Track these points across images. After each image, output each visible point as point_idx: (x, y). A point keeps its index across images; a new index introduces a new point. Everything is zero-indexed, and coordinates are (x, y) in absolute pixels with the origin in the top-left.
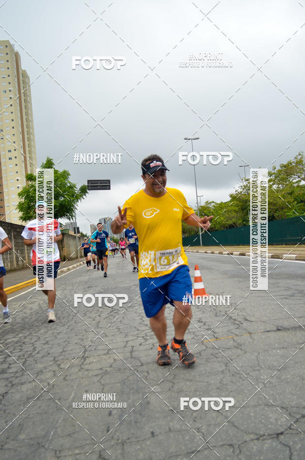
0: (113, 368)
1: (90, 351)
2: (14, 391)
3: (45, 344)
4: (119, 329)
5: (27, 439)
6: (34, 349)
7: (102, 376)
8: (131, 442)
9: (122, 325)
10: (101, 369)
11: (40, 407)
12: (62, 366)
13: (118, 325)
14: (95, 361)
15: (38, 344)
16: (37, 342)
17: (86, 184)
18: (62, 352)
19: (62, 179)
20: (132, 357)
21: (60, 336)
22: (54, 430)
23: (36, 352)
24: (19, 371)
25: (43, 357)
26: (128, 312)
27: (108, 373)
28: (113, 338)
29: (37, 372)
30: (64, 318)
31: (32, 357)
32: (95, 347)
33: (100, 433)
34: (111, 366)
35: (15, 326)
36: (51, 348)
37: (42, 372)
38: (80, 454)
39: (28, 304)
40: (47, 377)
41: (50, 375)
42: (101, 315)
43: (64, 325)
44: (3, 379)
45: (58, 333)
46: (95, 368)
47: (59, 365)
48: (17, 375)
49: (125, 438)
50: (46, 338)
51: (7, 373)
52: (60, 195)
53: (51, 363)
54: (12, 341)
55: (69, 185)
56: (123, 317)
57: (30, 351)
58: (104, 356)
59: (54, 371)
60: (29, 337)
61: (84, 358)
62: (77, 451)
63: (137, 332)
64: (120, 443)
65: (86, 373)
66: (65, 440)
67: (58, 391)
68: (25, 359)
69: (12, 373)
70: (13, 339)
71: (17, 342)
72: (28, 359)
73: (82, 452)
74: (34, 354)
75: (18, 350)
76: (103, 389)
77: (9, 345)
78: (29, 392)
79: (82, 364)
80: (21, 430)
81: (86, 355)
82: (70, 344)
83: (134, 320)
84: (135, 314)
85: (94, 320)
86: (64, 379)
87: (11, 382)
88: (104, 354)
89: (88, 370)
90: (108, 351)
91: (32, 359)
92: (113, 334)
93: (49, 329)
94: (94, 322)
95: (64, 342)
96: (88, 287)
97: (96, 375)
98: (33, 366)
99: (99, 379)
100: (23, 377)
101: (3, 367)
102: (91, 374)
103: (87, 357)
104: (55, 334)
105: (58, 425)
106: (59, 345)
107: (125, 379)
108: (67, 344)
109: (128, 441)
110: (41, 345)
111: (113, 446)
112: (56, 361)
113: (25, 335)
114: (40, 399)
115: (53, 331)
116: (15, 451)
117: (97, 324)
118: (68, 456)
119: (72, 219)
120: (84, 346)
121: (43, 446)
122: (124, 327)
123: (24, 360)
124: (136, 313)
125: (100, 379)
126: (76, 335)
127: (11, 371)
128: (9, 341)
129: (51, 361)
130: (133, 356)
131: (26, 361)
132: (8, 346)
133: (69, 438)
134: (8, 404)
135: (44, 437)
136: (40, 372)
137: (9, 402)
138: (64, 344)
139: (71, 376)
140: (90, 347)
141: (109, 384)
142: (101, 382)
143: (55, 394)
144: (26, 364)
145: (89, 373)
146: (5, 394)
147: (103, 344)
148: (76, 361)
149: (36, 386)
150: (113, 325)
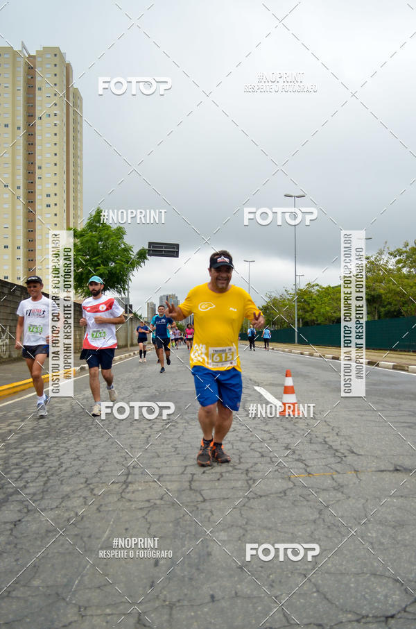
0: (165, 501)
1: (135, 474)
2: (30, 519)
3: (75, 459)
4: (176, 448)
5: (43, 587)
6: (61, 465)
7: (149, 511)
8: (183, 606)
9: (180, 443)
10: (148, 501)
11: (62, 545)
12: (96, 492)
13: (175, 443)
14: (140, 489)
15: (66, 459)
16: (65, 456)
17: (146, 247)
18: (97, 473)
19: (114, 237)
20: (191, 489)
21: (97, 451)
22: (79, 578)
23: (64, 468)
24: (38, 492)
25: (72, 476)
26: (190, 427)
27: (157, 507)
28: (167, 459)
29: (61, 497)
31: (57, 475)
32: (142, 470)
33: (141, 589)
34: (162, 499)
35: (37, 431)
36: (83, 466)
37: (69, 497)
38: (112, 614)
39: (57, 402)
40: (75, 504)
41: (77, 502)
42: (154, 426)
43: (102, 436)
44: (17, 501)
45: (94, 447)
46: (140, 499)
47: (93, 490)
48: (35, 498)
49: (174, 600)
50: (77, 451)
52: (111, 259)
53: (82, 486)
54: (32, 452)
55: (123, 246)
56: (183, 432)
57: (55, 467)
58: (153, 484)
59: (85, 498)
60: (55, 448)
61: (126, 483)
62: (108, 611)
64: (167, 605)
65: (127, 504)
66: (94, 594)
67: (88, 526)
68: (48, 477)
69: (30, 494)
70: (34, 449)
71: (38, 454)
72: (51, 478)
73: (114, 612)
74: (59, 471)
75: (39, 465)
76: (149, 528)
77: (28, 457)
79: (123, 491)
80: (36, 573)
81: (129, 480)
82: (108, 464)
85: (143, 433)
86: (98, 509)
87: (27, 507)
88: (154, 481)
89: (130, 501)
90: (160, 477)
92: (167, 454)
93: (82, 439)
94: (142, 435)
95: (101, 459)
96: (139, 387)
97: (141, 509)
98: (57, 487)
99: (144, 514)
100: (44, 501)
101: (18, 485)
102: (133, 506)
103: (130, 483)
104: (89, 447)
105: (84, 572)
106: (94, 462)
107: (180, 518)
108: (104, 463)
109: (178, 604)
110: (69, 460)
111: (157, 608)
112: (89, 484)
113: (50, 445)
115: (87, 443)
116: (26, 601)
117: (148, 438)
118: (97, 615)
119: (124, 293)
120: (127, 468)
121: (64, 599)
122: (184, 446)
123: (46, 478)
125: (146, 514)
126: (118, 451)
127: (27, 491)
128: (27, 450)
129: (82, 484)
130: (193, 488)
131: (48, 480)
132: (26, 457)
133: (98, 591)
134: (20, 536)
135: (66, 586)
136: (66, 497)
137: (22, 534)
138: (101, 462)
139: (106, 506)
140: (134, 470)
141: (158, 523)
142: (146, 519)
143: (85, 528)
144: (49, 485)
145: (132, 505)
146: (18, 523)
147: (154, 468)
148: (115, 487)
149: (59, 515)
150: (168, 442)
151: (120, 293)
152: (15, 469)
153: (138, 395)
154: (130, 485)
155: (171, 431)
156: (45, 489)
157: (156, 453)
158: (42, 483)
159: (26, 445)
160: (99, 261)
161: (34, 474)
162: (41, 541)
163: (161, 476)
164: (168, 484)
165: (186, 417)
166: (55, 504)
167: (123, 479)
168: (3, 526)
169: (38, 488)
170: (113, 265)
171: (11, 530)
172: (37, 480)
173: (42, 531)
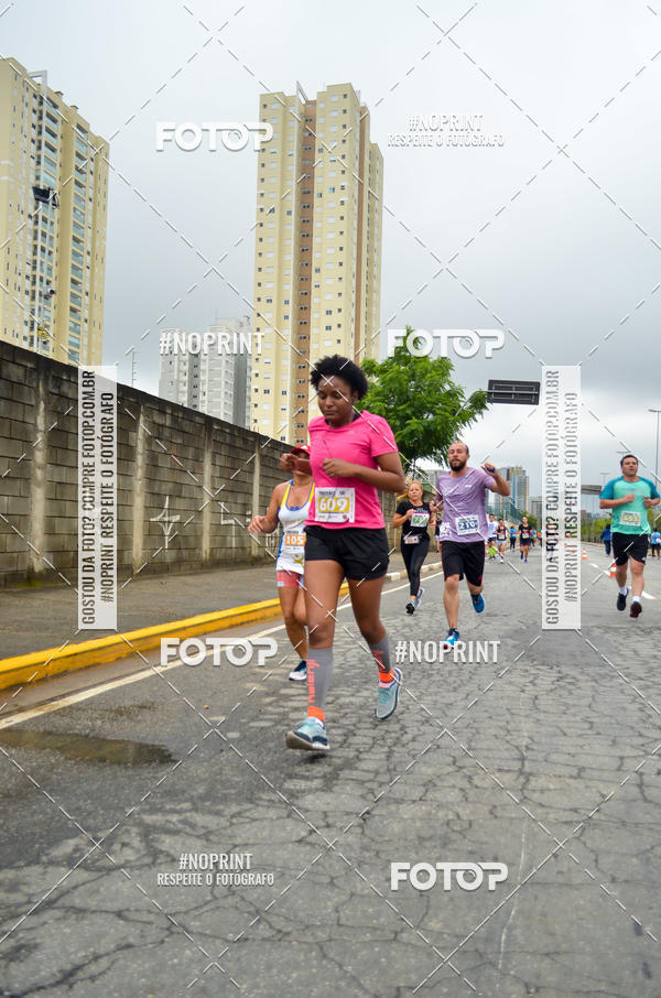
0: (605, 815)
1: (533, 761)
2: (384, 812)
3: (423, 724)
4: (591, 723)
5: (448, 935)
9: (595, 714)
10: (576, 811)
12: (476, 781)
13: (585, 714)
14: (552, 787)
17: (485, 388)
19: (434, 373)
20: (646, 800)
21: (454, 713)
22: (505, 930)
23: (409, 736)
26: (602, 688)
27: (595, 824)
28: (580, 741)
29: (421, 783)
30: (450, 672)
31: (403, 746)
32: (544, 754)
35: (347, 671)
37: (435, 785)
40: (450, 799)
41: (454, 796)
44: (353, 780)
45: (447, 705)
46: (559, 806)
47: (470, 778)
48: (379, 779)
51: (356, 769)
52: (427, 408)
54: (351, 703)
55: (447, 388)
56: (593, 697)
57: (395, 732)
58: (572, 781)
59: (462, 790)
61: (528, 776)
63: (641, 741)
65: (539, 811)
66: (543, 965)
67: (485, 839)
68: (390, 747)
69: (368, 771)
70: (353, 699)
71: (361, 707)
72: (394, 748)
74: (405, 739)
75: (368, 726)
76: (596, 861)
77: (347, 710)
78: (418, 824)
79: (524, 787)
80: (428, 907)
81: (527, 768)
82: (482, 737)
83: (625, 709)
84: (622, 696)
85: (523, 691)
86: (491, 812)
87: (371, 791)
88: (571, 777)
89: (542, 805)
90: (580, 770)
91: (402, 750)
92: (579, 732)
93: (423, 691)
94: (523, 695)
95: (467, 727)
97: (566, 823)
101: (345, 754)
102: (551, 816)
103: (530, 774)
104: (439, 705)
105: (510, 921)
107: (648, 850)
108: (474, 735)
112: (461, 768)
114: (450, 846)
115: (434, 698)
116: (430, 955)
117: (534, 701)
120: (517, 747)
121: (493, 965)
122: (604, 721)
123: (386, 749)
124: (622, 692)
125: (580, 835)
126: (490, 717)
127: (363, 765)
128: (342, 700)
129: (449, 765)
130: (649, 798)
132: (344, 711)
133: (547, 961)
134: (380, 840)
135: (488, 940)
136: (429, 784)
137: (380, 836)
138: (468, 733)
139: (504, 810)
140: (530, 752)
141: (608, 853)
142: (585, 844)
143: (482, 843)
144: (393, 759)
145: (548, 813)
146: (367, 816)
147: (562, 753)
148: (508, 778)
149: (430, 813)
150: (573, 710)
151: (440, 462)
152: (333, 727)
153: (491, 627)
154: (531, 778)
155: (570, 693)
156: (392, 767)
157: (558, 727)
158: (383, 756)
159: (338, 691)
160: (409, 412)
161: (365, 740)
162: (417, 853)
163: (582, 769)
164: (601, 785)
165: (590, 670)
166: (417, 794)
167: (516, 765)
168: (346, 817)
169: (380, 763)
170: (431, 416)
171: (361, 826)
172: (373, 750)
173: (412, 837)
